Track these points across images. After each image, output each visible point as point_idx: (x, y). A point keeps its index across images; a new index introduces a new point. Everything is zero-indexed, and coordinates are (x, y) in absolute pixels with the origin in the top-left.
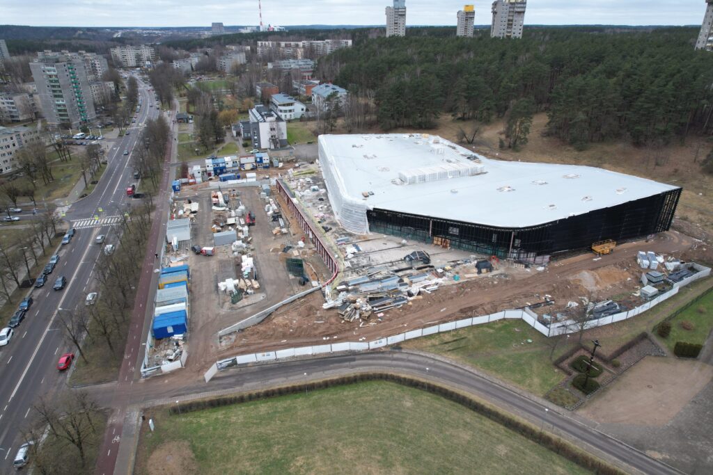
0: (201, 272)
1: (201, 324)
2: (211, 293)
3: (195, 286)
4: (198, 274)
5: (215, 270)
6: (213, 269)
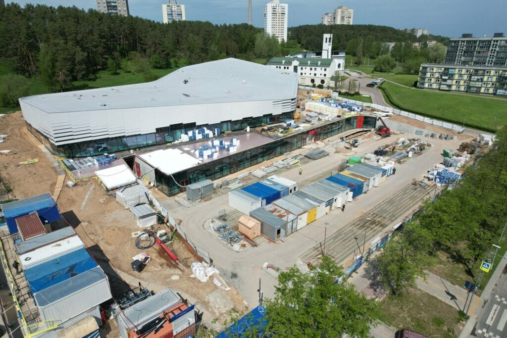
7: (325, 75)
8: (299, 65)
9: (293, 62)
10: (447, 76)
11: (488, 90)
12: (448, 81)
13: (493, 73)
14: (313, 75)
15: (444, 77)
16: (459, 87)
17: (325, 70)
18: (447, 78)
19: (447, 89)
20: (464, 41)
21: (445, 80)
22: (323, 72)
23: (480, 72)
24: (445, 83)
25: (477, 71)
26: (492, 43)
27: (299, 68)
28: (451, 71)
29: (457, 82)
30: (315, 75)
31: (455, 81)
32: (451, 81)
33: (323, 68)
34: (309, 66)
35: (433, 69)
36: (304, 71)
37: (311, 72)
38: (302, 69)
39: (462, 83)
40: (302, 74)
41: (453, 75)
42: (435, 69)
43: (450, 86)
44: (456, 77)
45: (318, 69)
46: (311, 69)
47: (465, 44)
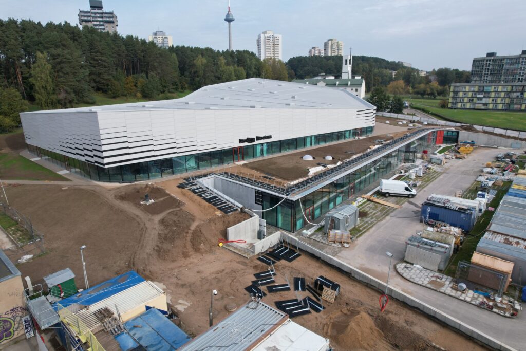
9: (318, 84)
10: (482, 94)
12: (484, 99)
15: (479, 96)
16: (496, 106)
17: (357, 90)
18: (482, 96)
19: (483, 108)
20: (490, 60)
21: (480, 99)
24: (480, 102)
28: (486, 89)
29: (493, 100)
31: (491, 99)
32: (487, 99)
33: (354, 89)
39: (499, 100)
41: (489, 93)
42: (467, 88)
43: (485, 104)
44: (493, 95)
47: (491, 63)
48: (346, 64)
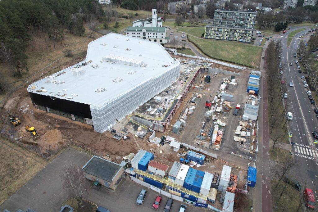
0: (242, 91)
1: (245, 79)
2: (240, 84)
3: (245, 88)
4: (243, 91)
5: (236, 90)
6: (237, 91)
7: (162, 37)
8: (147, 32)
9: (142, 30)
10: (218, 32)
11: (236, 39)
12: (219, 35)
13: (238, 31)
14: (155, 37)
15: (217, 33)
16: (224, 38)
17: (162, 34)
18: (218, 33)
19: (219, 39)
21: (217, 34)
22: (161, 36)
23: (233, 31)
24: (218, 36)
25: (231, 30)
26: (234, 14)
27: (146, 34)
28: (220, 30)
29: (223, 35)
30: (157, 37)
32: (220, 35)
34: (153, 32)
35: (211, 29)
36: (149, 35)
37: (154, 35)
38: (148, 34)
39: (225, 35)
40: (148, 37)
41: (221, 32)
42: (212, 28)
43: (220, 37)
44: (223, 33)
45: (158, 33)
46: (154, 34)
47: (222, 14)
48: (154, 14)
